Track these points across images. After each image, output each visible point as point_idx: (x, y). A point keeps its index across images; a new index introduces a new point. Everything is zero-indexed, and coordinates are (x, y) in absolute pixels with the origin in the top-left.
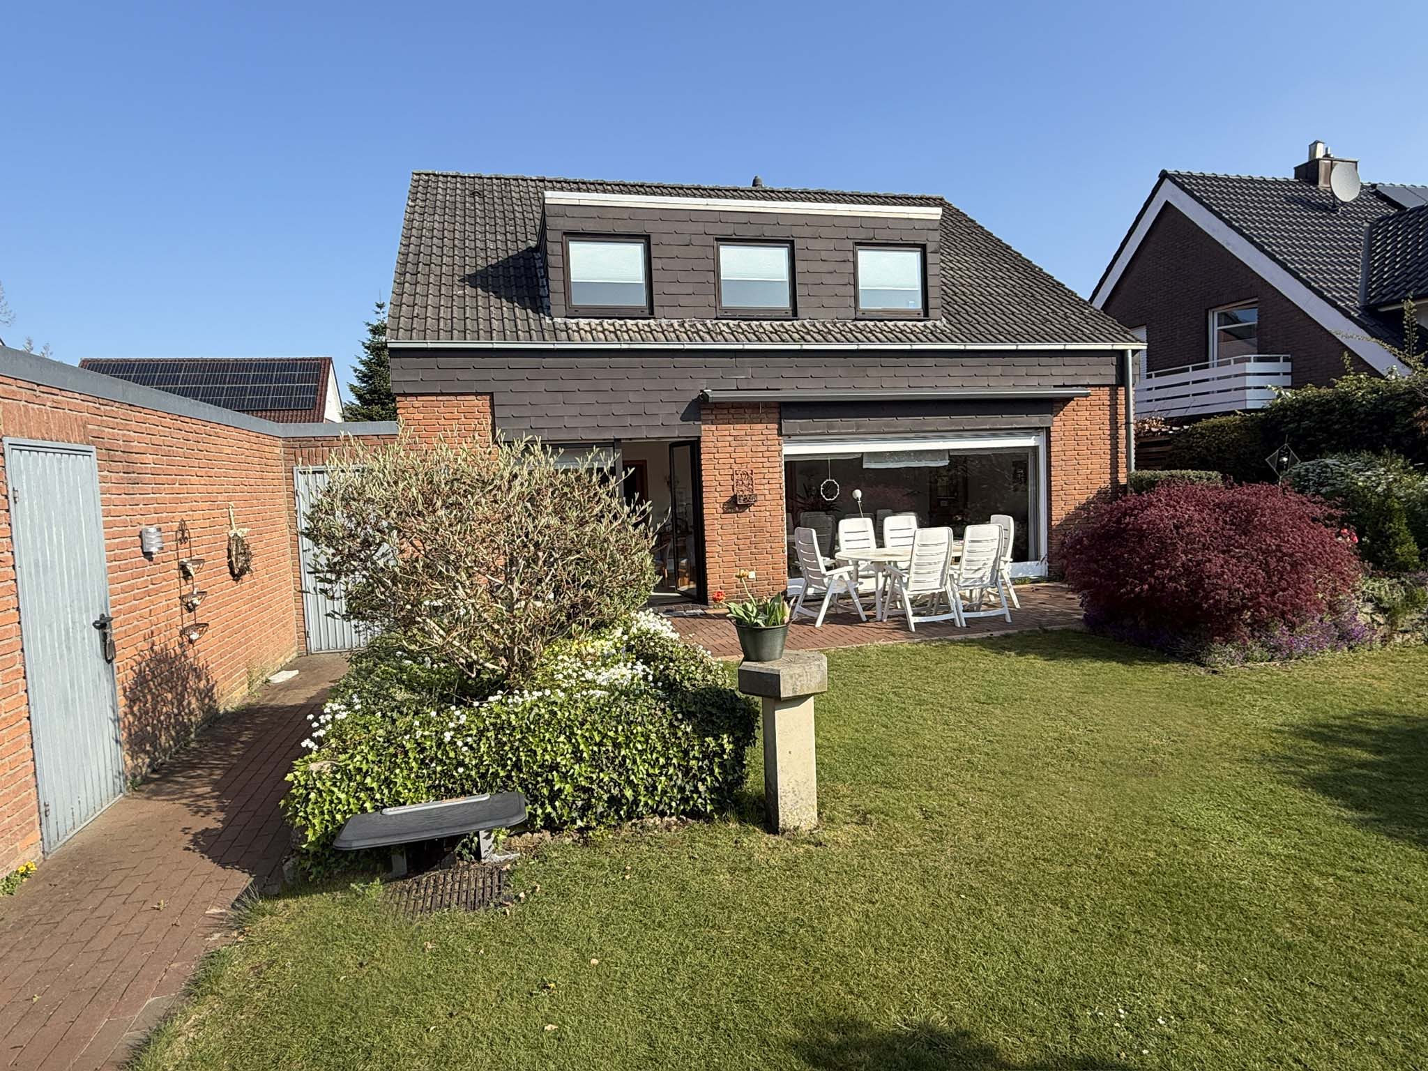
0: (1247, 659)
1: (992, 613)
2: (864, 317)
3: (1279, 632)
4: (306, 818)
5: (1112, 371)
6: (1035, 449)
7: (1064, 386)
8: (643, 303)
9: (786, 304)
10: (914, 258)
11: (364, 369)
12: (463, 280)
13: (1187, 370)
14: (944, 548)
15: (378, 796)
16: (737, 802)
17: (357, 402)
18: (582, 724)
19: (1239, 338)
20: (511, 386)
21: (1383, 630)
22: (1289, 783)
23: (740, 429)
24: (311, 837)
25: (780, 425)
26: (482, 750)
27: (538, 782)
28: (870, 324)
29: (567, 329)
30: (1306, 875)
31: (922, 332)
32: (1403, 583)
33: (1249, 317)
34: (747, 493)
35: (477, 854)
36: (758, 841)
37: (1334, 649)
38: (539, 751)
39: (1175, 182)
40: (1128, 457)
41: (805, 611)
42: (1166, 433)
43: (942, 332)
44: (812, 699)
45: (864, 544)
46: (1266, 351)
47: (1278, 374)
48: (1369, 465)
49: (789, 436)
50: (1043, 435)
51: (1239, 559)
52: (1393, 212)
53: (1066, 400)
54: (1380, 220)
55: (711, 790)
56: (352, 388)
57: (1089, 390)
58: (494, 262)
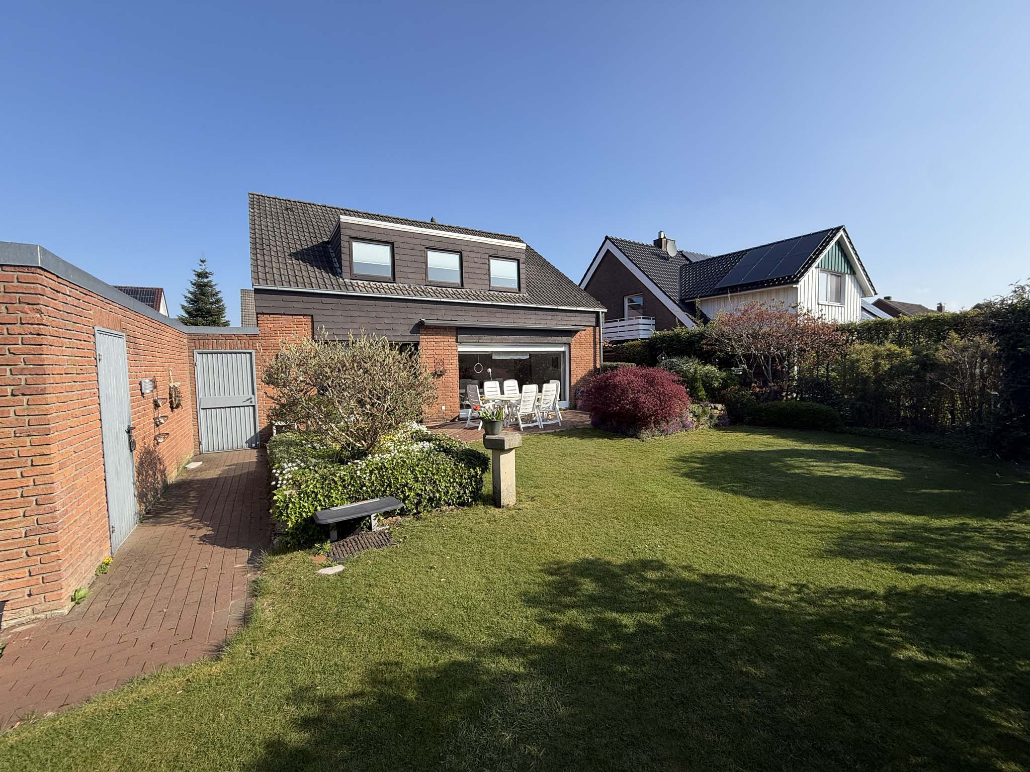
0: (653, 436)
1: (553, 422)
2: (494, 289)
3: (663, 425)
4: (288, 516)
5: (594, 320)
6: (564, 352)
7: (576, 325)
8: (390, 275)
9: (458, 281)
10: (514, 265)
11: (191, 297)
12: (290, 255)
13: (617, 321)
14: (534, 394)
15: (323, 503)
16: (480, 497)
17: (187, 316)
18: (418, 466)
19: (634, 309)
20: (325, 312)
21: (696, 424)
22: (677, 475)
23: (439, 338)
24: (290, 524)
25: (457, 337)
26: (373, 479)
27: (398, 493)
28: (496, 293)
29: (352, 285)
30: (690, 502)
31: (518, 298)
32: (701, 406)
33: (639, 301)
34: (442, 369)
35: (370, 528)
36: (493, 510)
37: (681, 431)
38: (400, 478)
39: (611, 241)
40: (600, 357)
41: (472, 424)
42: (610, 347)
43: (527, 299)
44: (514, 450)
45: (495, 393)
46: (646, 314)
47: (650, 325)
48: (687, 362)
49: (461, 343)
50: (567, 346)
51: (650, 396)
52: (688, 263)
53: (576, 332)
54: (684, 265)
55: (471, 492)
56: (183, 307)
57: (586, 328)
58: (306, 247)
